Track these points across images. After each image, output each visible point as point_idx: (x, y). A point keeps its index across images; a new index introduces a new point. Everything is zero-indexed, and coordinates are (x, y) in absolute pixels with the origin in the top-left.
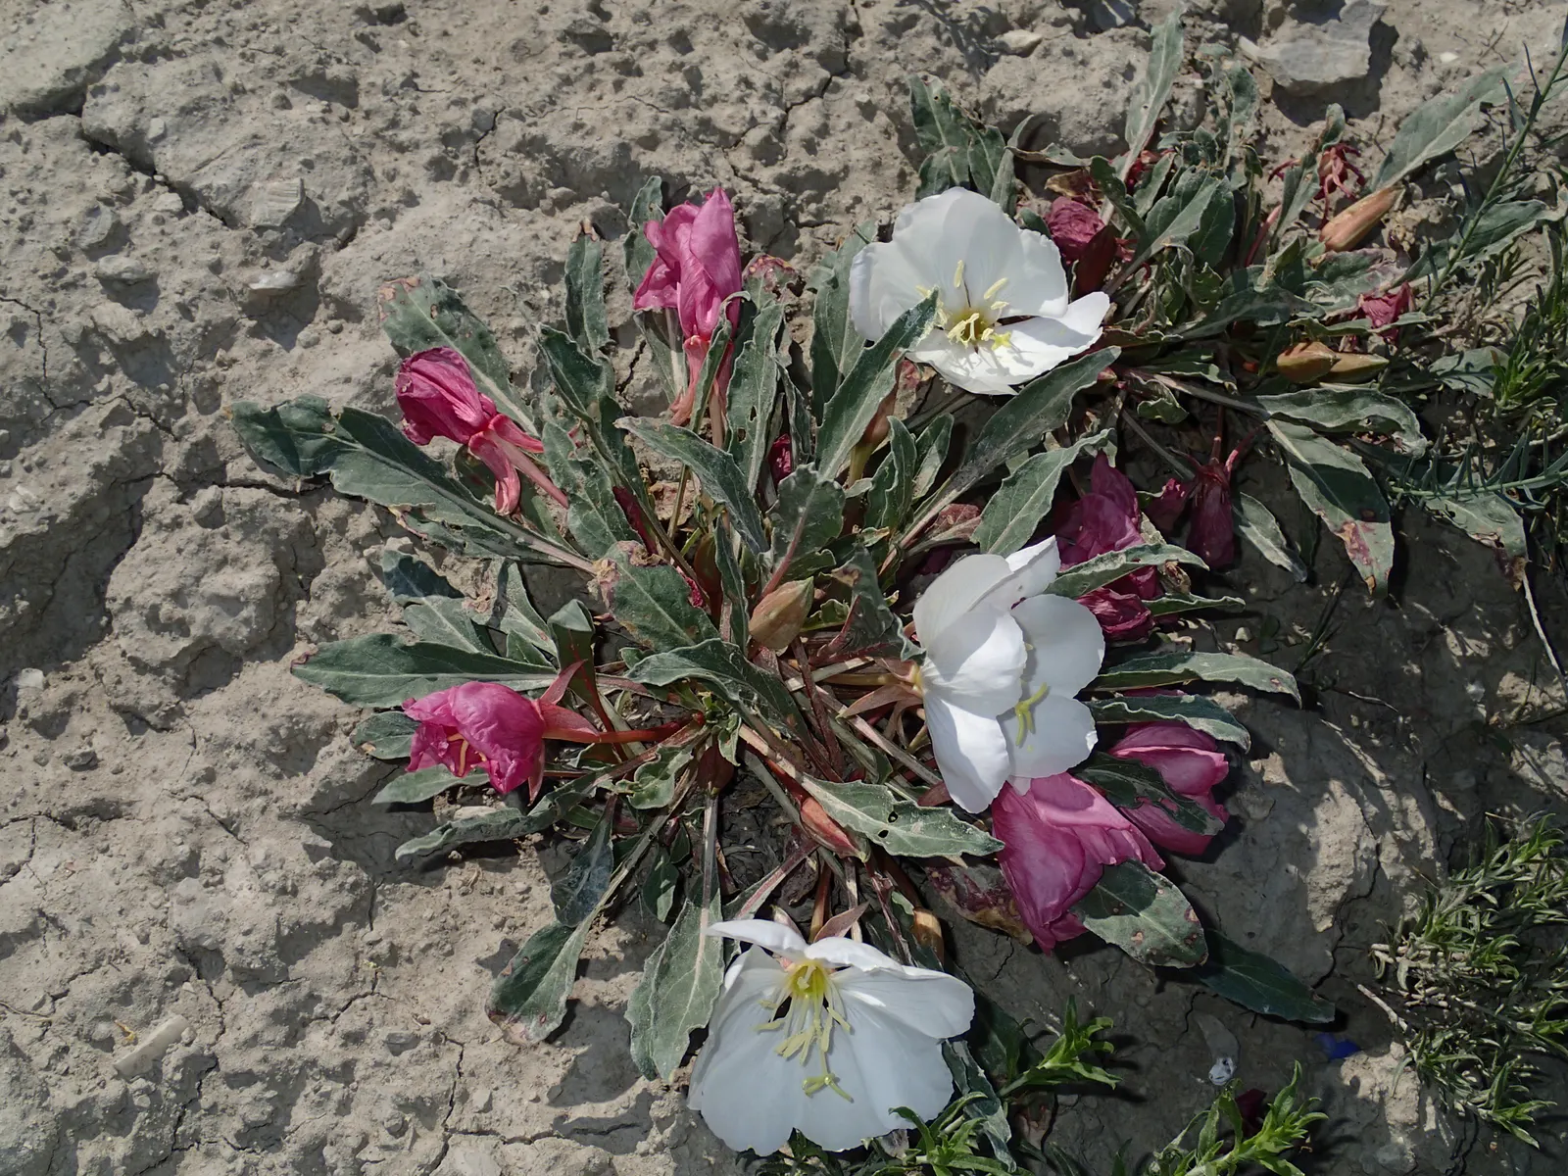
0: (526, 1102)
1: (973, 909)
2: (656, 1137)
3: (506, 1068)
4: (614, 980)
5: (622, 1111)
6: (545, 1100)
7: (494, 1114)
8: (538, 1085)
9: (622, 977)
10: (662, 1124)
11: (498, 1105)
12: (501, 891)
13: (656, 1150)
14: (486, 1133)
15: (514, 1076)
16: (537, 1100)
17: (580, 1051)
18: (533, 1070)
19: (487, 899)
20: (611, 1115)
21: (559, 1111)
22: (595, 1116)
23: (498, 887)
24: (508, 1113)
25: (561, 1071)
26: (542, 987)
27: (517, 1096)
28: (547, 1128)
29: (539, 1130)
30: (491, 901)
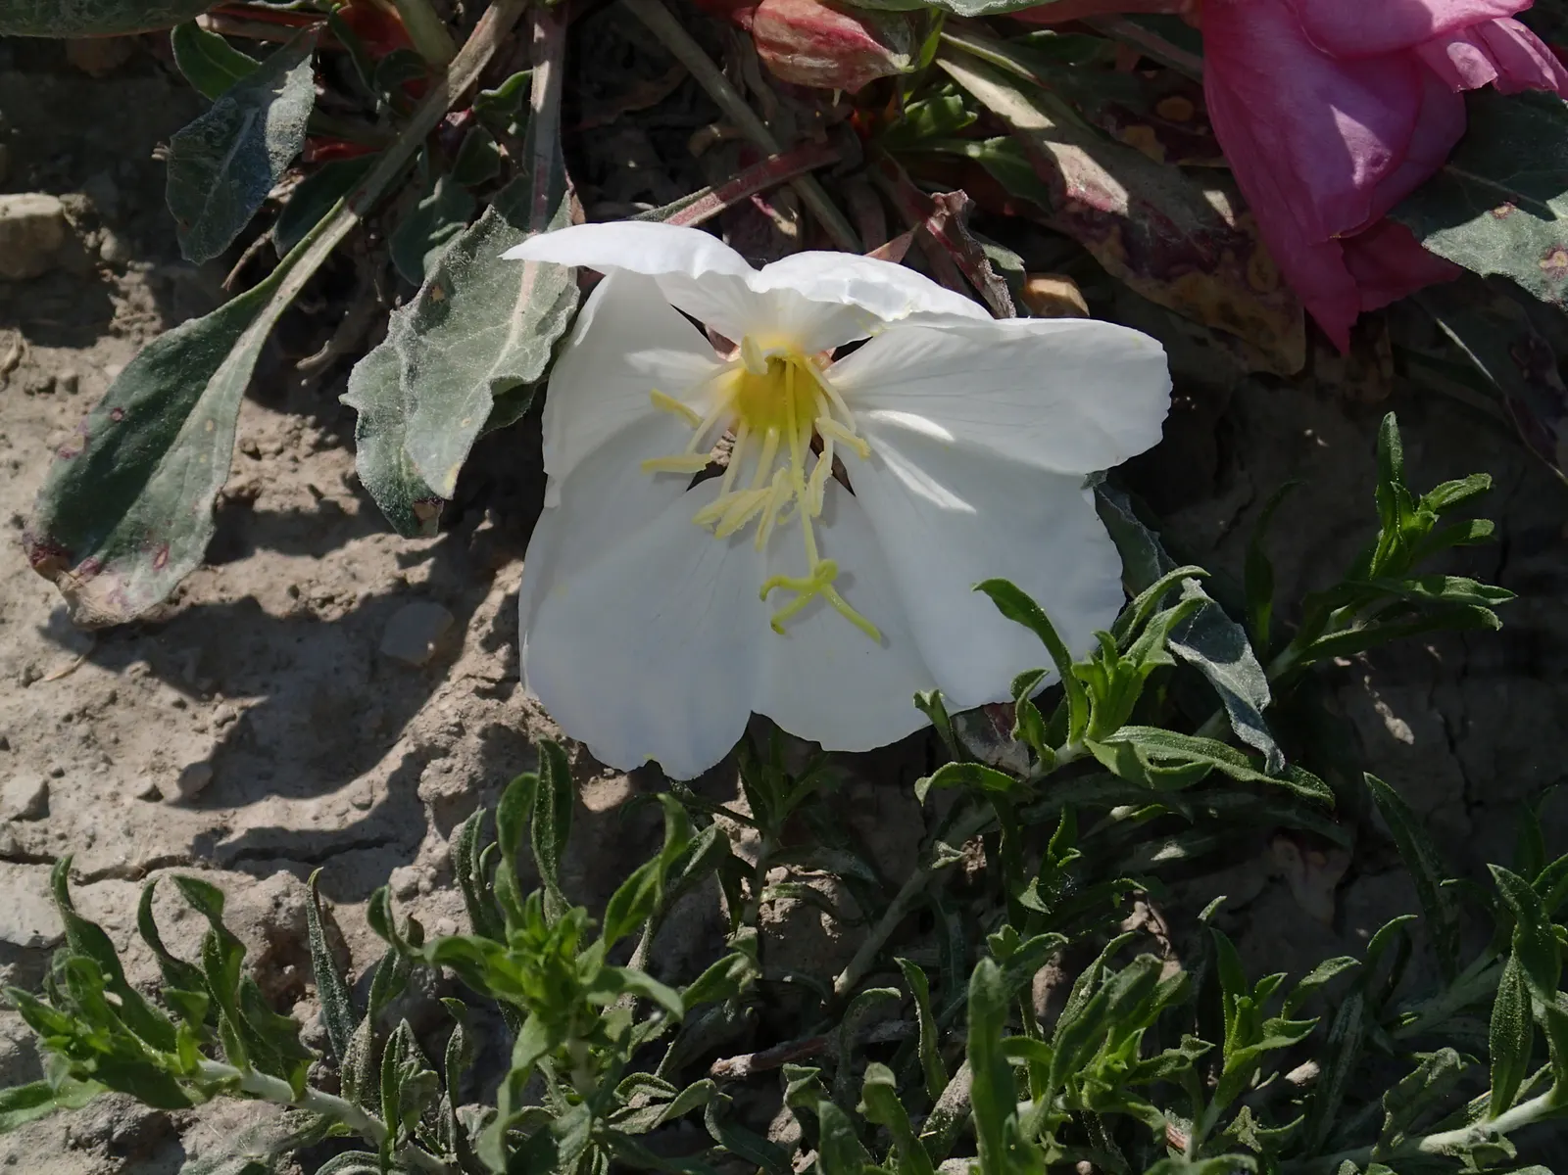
0: (128, 800)
1: (1164, 276)
2: (436, 847)
3: (82, 729)
4: (337, 555)
5: (356, 816)
6: (173, 792)
7: (54, 824)
8: (157, 769)
9: (354, 546)
10: (450, 809)
11: (64, 805)
12: (73, 386)
13: (437, 882)
14: (35, 860)
15: (104, 751)
16: (153, 795)
17: (253, 702)
18: (146, 741)
19: (39, 403)
20: (330, 824)
21: (208, 819)
22: (293, 825)
23: (66, 374)
24: (86, 821)
25: (210, 741)
26: (158, 483)
27: (108, 788)
28: (179, 849)
29: (159, 850)
30: (51, 407)
